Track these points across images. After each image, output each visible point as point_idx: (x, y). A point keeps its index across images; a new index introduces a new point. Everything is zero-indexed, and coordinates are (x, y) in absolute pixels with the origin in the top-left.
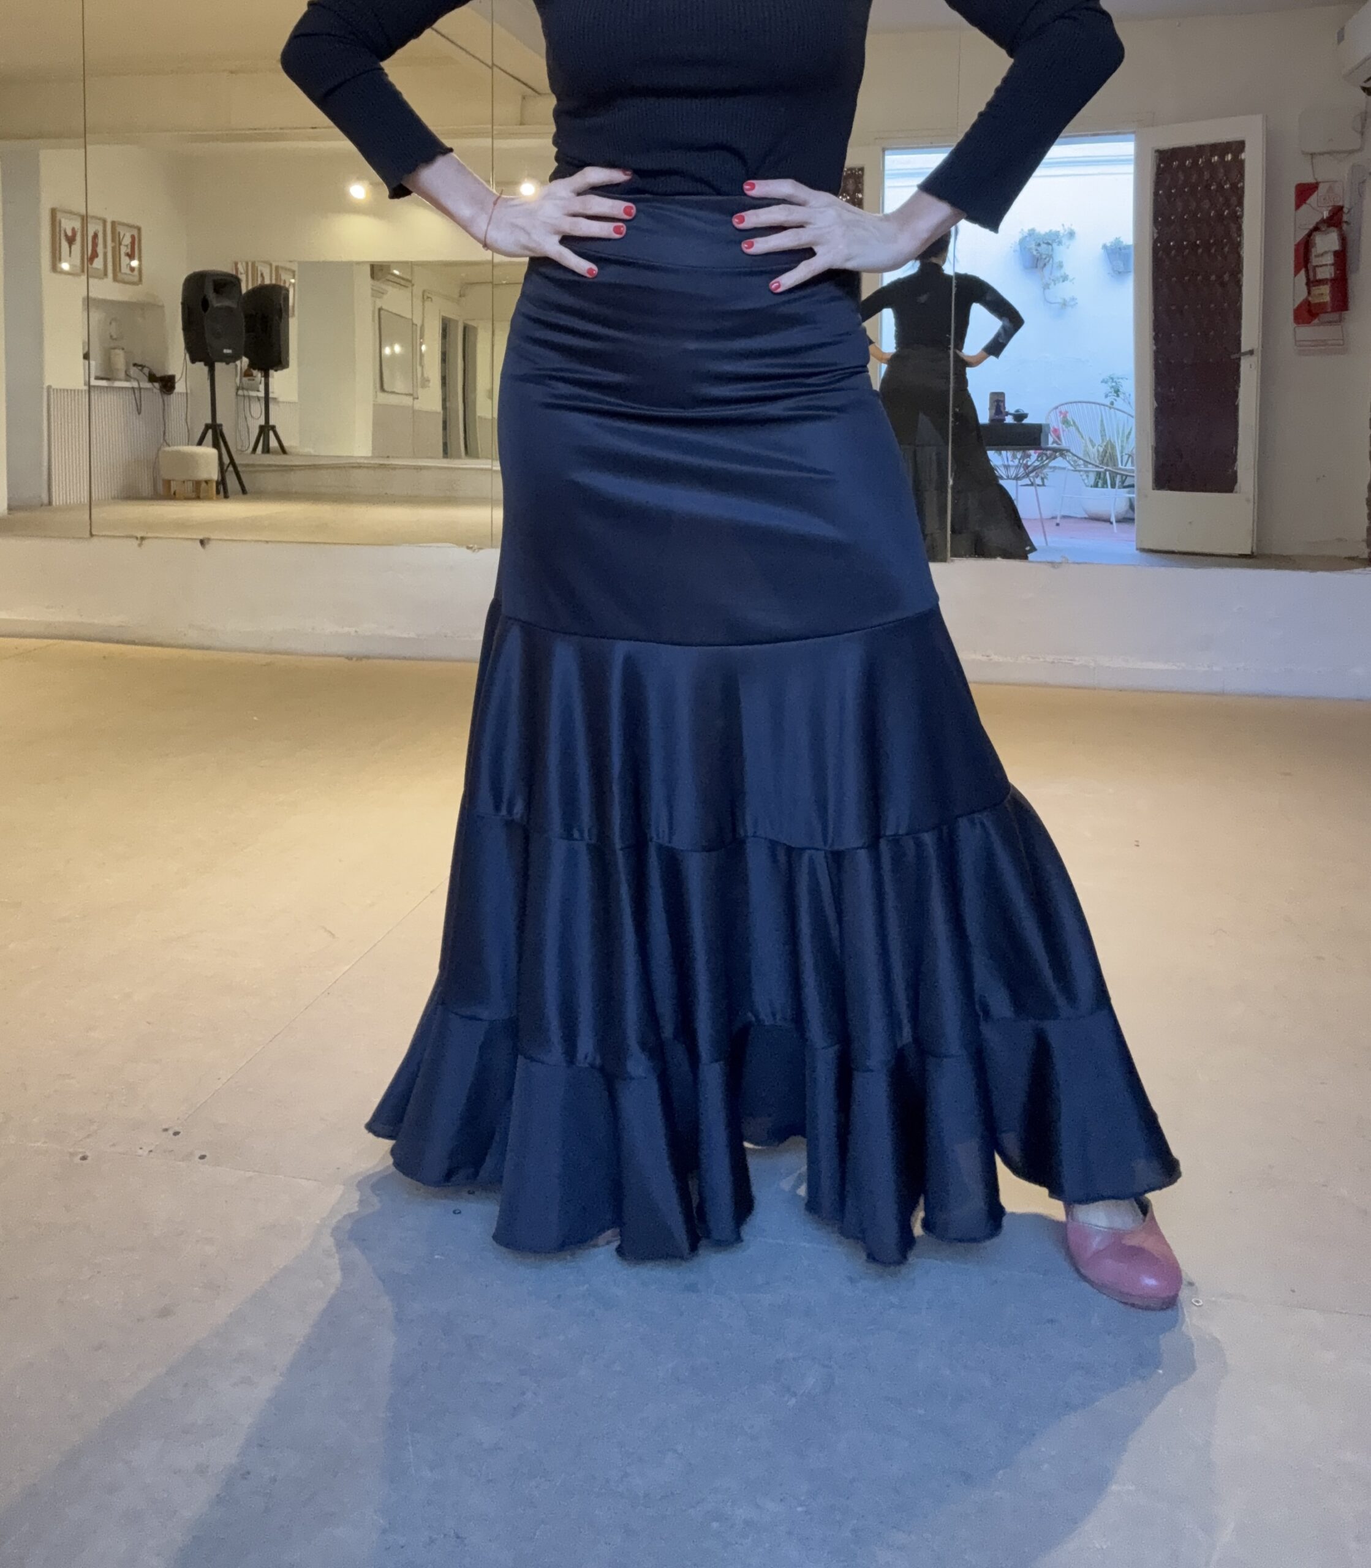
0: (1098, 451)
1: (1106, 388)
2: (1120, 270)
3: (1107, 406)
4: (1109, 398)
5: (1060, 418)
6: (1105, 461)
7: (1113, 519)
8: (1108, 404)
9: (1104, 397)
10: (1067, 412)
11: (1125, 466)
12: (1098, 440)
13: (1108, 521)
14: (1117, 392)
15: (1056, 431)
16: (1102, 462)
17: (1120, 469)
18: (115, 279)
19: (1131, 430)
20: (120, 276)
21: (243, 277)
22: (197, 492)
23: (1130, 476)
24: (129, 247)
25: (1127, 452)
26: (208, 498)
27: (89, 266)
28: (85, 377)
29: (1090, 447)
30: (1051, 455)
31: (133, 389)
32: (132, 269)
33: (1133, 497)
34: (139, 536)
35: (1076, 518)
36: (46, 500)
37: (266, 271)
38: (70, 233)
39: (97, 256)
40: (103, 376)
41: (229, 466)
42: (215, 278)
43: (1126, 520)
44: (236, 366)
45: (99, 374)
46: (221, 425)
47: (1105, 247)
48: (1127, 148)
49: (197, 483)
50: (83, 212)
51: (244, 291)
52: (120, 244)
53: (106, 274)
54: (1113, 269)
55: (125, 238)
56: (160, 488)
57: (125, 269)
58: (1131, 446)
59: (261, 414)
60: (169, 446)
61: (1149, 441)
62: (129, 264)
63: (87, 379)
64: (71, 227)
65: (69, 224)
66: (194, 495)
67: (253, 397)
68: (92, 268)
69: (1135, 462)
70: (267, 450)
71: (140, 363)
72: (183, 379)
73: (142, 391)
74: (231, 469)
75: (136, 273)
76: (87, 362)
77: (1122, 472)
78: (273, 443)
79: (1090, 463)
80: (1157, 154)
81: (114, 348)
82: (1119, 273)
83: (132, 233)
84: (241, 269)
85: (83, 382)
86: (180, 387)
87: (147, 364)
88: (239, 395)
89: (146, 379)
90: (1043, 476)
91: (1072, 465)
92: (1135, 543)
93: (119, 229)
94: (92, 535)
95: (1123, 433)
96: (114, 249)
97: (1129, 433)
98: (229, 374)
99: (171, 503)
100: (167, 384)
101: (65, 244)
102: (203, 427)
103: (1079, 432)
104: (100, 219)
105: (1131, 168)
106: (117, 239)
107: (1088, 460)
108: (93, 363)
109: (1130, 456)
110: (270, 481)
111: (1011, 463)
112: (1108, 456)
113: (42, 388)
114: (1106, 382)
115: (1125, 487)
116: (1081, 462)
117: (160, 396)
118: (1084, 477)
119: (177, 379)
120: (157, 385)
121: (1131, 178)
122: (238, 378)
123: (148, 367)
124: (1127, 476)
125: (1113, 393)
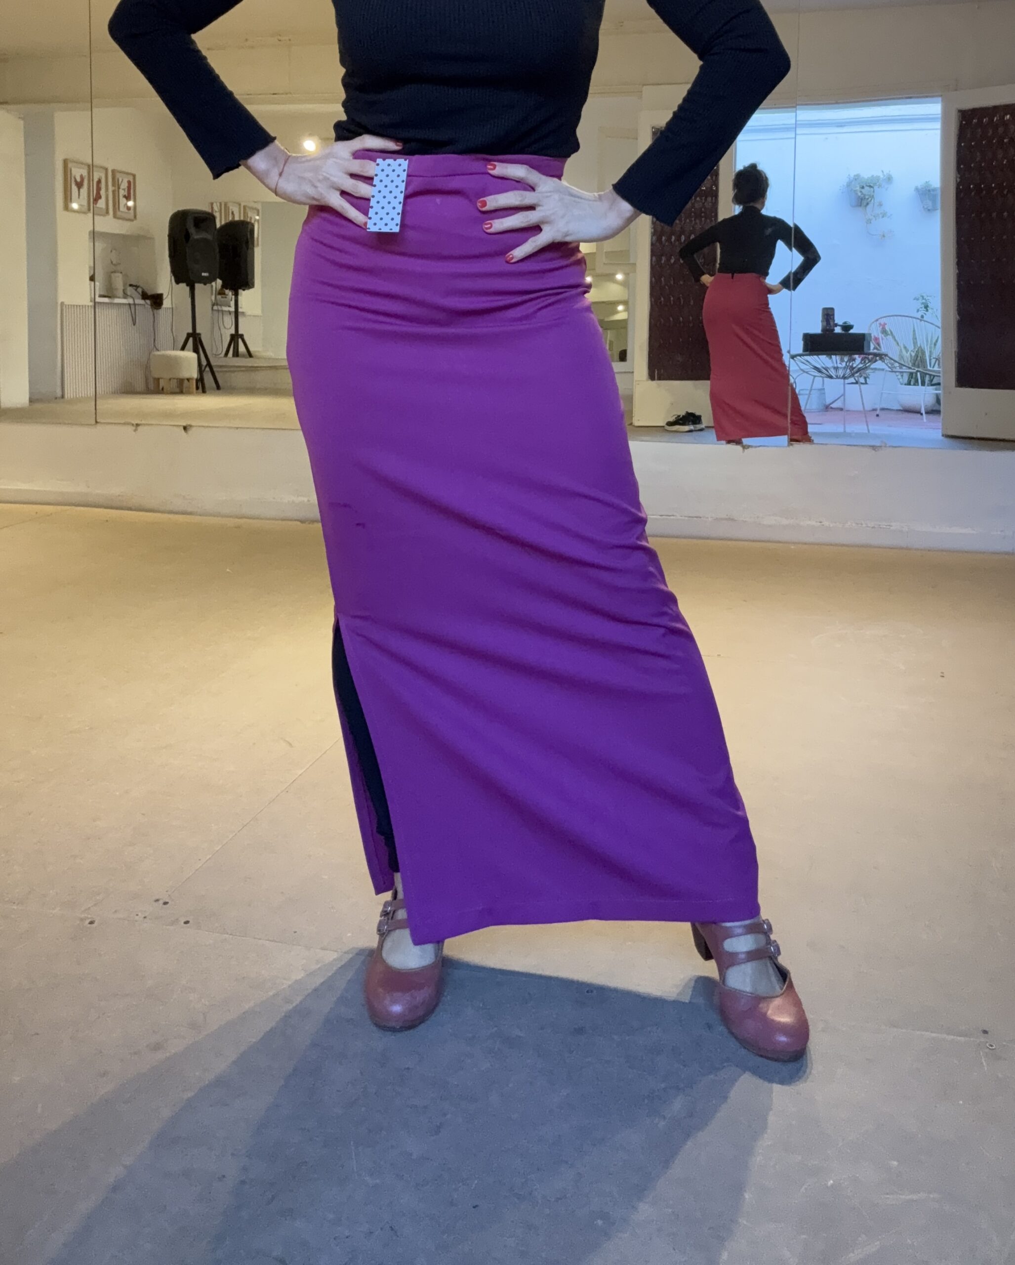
0: (911, 355)
1: (919, 304)
2: (929, 208)
3: (918, 319)
4: (919, 312)
5: (880, 329)
6: (916, 364)
7: (923, 411)
8: (920, 318)
9: (916, 311)
10: (885, 324)
11: (933, 367)
12: (911, 347)
13: (919, 412)
14: (926, 307)
15: (876, 339)
16: (914, 365)
17: (930, 370)
18: (115, 216)
19: (938, 338)
20: (119, 213)
21: (217, 215)
22: (180, 388)
23: (937, 376)
24: (126, 190)
25: (934, 357)
26: (189, 393)
27: (95, 206)
28: (91, 295)
29: (904, 352)
30: (872, 358)
31: (129, 305)
32: (129, 208)
33: (940, 394)
34: (135, 422)
35: (892, 410)
36: (59, 393)
37: (236, 210)
38: (78, 179)
39: (100, 197)
40: (106, 294)
41: (206, 367)
42: (196, 215)
43: (933, 411)
44: (212, 286)
45: (102, 293)
46: (199, 334)
47: (917, 189)
48: (934, 108)
49: (181, 382)
50: (90, 162)
51: (218, 225)
52: (119, 188)
53: (107, 212)
54: (923, 207)
55: (123, 184)
56: (152, 386)
57: (122, 208)
58: (938, 351)
59: (232, 325)
60: (158, 351)
61: (953, 348)
62: (126, 204)
63: (93, 296)
64: (80, 174)
65: (78, 172)
66: (178, 390)
67: (225, 311)
68: (98, 208)
69: (941, 364)
70: (236, 354)
71: (134, 283)
72: (170, 296)
73: (137, 307)
74: (208, 369)
75: (132, 211)
76: (93, 283)
77: (931, 373)
78: (242, 348)
79: (904, 366)
80: (960, 114)
81: (115, 272)
82: (929, 210)
83: (129, 179)
84: (216, 208)
85: (89, 300)
86: (167, 303)
87: (141, 286)
88: (215, 310)
89: (140, 297)
90: (865, 375)
91: (889, 367)
92: (941, 430)
93: (118, 175)
94: (97, 422)
95: (931, 341)
96: (114, 192)
97: (937, 341)
98: (206, 293)
99: (160, 396)
100: (156, 301)
101: (74, 188)
102: (185, 336)
103: (895, 340)
104: (101, 167)
105: (938, 125)
106: (116, 184)
107: (903, 363)
108: (97, 283)
109: (937, 359)
110: (238, 379)
111: (839, 366)
112: (919, 359)
113: (57, 303)
114: (918, 299)
115: (932, 385)
116: (897, 365)
117: (151, 310)
118: (900, 377)
119: (164, 297)
120: (148, 302)
121: (939, 132)
122: (213, 298)
123: (142, 288)
124: (934, 376)
125: (923, 309)
